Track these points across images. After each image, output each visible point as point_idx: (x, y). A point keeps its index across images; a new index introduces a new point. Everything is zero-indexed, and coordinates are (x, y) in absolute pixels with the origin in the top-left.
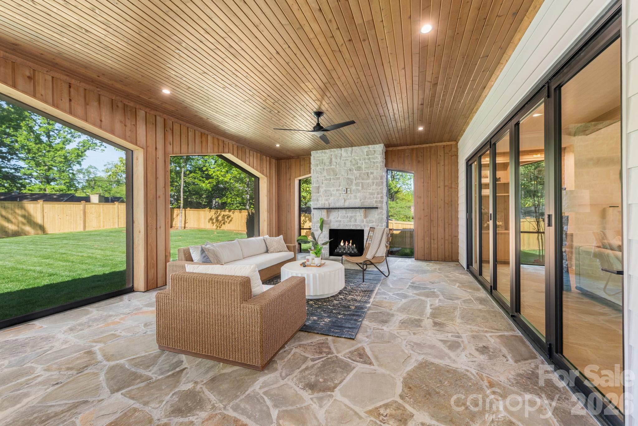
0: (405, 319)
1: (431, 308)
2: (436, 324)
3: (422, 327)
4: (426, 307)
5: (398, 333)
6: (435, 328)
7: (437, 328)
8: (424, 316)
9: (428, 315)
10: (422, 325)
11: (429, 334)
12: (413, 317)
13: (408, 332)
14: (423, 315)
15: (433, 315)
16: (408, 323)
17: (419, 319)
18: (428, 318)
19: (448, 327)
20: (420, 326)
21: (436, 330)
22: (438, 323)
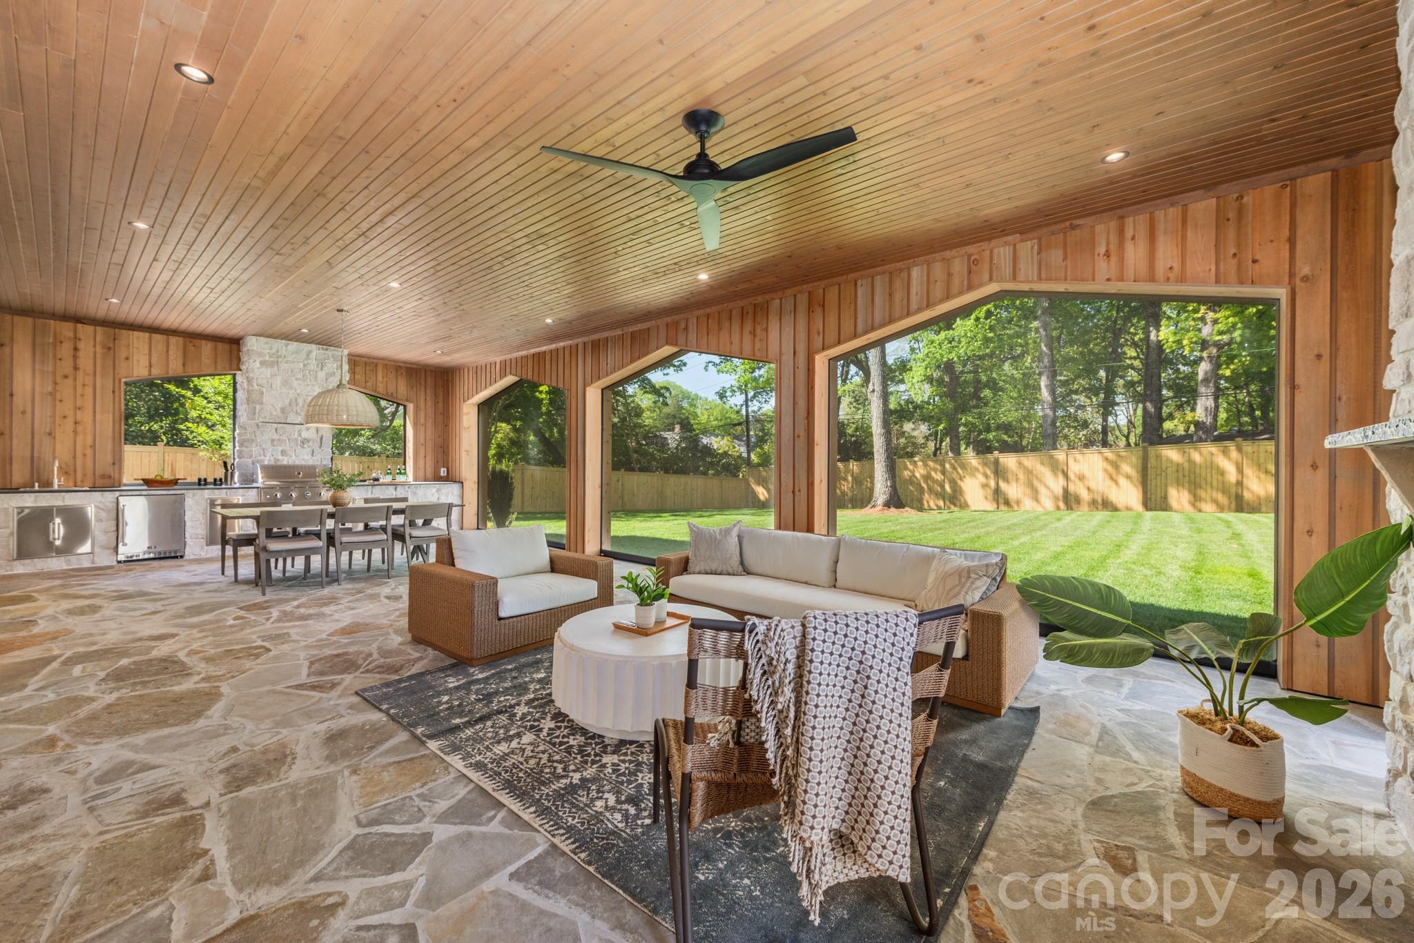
0: (285, 768)
1: (206, 852)
2: (177, 800)
3: (221, 772)
4: (231, 854)
5: (278, 733)
6: (177, 788)
7: (168, 793)
8: (224, 808)
9: (210, 821)
10: (222, 776)
11: (192, 766)
12: (266, 787)
13: (253, 745)
14: (231, 809)
15: (192, 825)
16: (268, 762)
17: (239, 788)
18: (208, 804)
19: (129, 813)
20: (226, 770)
21: (172, 785)
22: (167, 806)
